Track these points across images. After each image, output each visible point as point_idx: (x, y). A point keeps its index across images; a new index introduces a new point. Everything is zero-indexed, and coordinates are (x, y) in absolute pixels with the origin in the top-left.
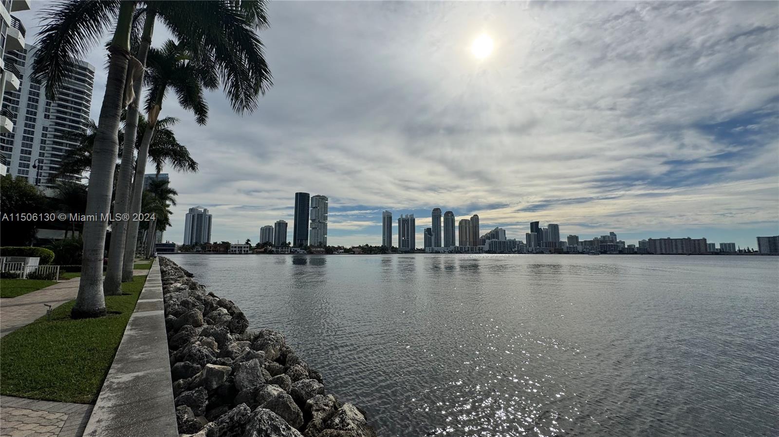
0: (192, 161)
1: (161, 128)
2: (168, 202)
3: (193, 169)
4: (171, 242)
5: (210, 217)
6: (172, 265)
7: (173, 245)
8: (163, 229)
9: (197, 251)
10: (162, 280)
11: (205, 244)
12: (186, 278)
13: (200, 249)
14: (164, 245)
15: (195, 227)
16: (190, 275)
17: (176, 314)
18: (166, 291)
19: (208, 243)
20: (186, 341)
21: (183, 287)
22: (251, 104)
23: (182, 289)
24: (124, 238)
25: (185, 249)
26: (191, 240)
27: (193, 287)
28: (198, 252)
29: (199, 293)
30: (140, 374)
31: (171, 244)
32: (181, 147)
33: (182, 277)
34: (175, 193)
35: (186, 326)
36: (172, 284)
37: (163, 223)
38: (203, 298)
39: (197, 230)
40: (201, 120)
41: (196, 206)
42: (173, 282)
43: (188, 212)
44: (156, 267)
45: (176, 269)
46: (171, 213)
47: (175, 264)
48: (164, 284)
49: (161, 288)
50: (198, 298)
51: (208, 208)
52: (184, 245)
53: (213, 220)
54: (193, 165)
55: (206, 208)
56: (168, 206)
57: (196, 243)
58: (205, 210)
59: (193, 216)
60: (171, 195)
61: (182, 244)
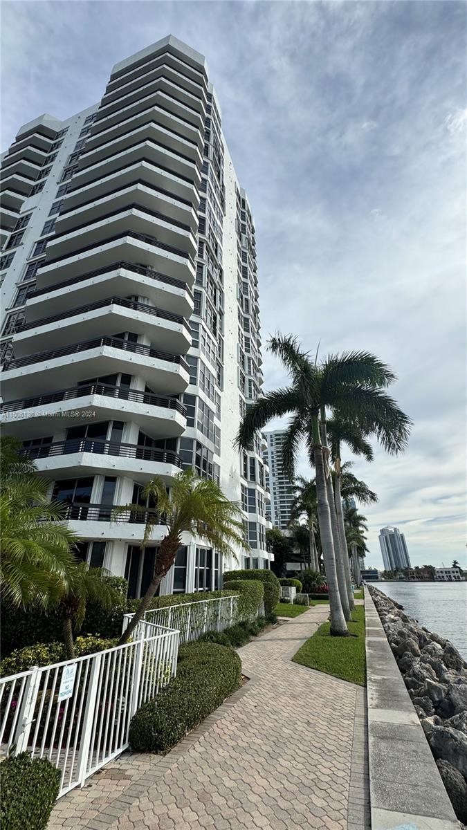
0: (371, 493)
1: (344, 472)
2: (361, 528)
3: (374, 500)
4: (373, 569)
5: (402, 537)
6: (381, 595)
7: (376, 571)
8: (363, 555)
9: (400, 578)
10: (378, 611)
11: (407, 569)
12: (396, 610)
13: (403, 576)
14: (368, 572)
15: (391, 550)
16: (400, 607)
17: (397, 643)
18: (384, 622)
19: (408, 568)
20: (410, 666)
21: (396, 618)
22: (402, 445)
23: (396, 621)
24: (343, 571)
25: (389, 576)
26: (391, 565)
27: (405, 619)
28: (401, 580)
29: (412, 625)
30: (385, 677)
31: (373, 571)
32: (360, 483)
33: (392, 608)
34: (364, 519)
35: (406, 652)
36: (386, 615)
37: (362, 550)
38: (416, 631)
39: (393, 553)
40: (370, 458)
41: (386, 526)
42: (386, 613)
43: (380, 534)
44: (368, 597)
45: (385, 599)
46: (366, 539)
47: (383, 594)
48: (380, 615)
49: (379, 618)
50: (411, 630)
51: (397, 527)
52: (385, 571)
53: (406, 539)
54: (373, 497)
55: (395, 526)
56: (362, 532)
57: (397, 568)
58: (395, 529)
59: (386, 538)
60: (362, 522)
61: (384, 569)
